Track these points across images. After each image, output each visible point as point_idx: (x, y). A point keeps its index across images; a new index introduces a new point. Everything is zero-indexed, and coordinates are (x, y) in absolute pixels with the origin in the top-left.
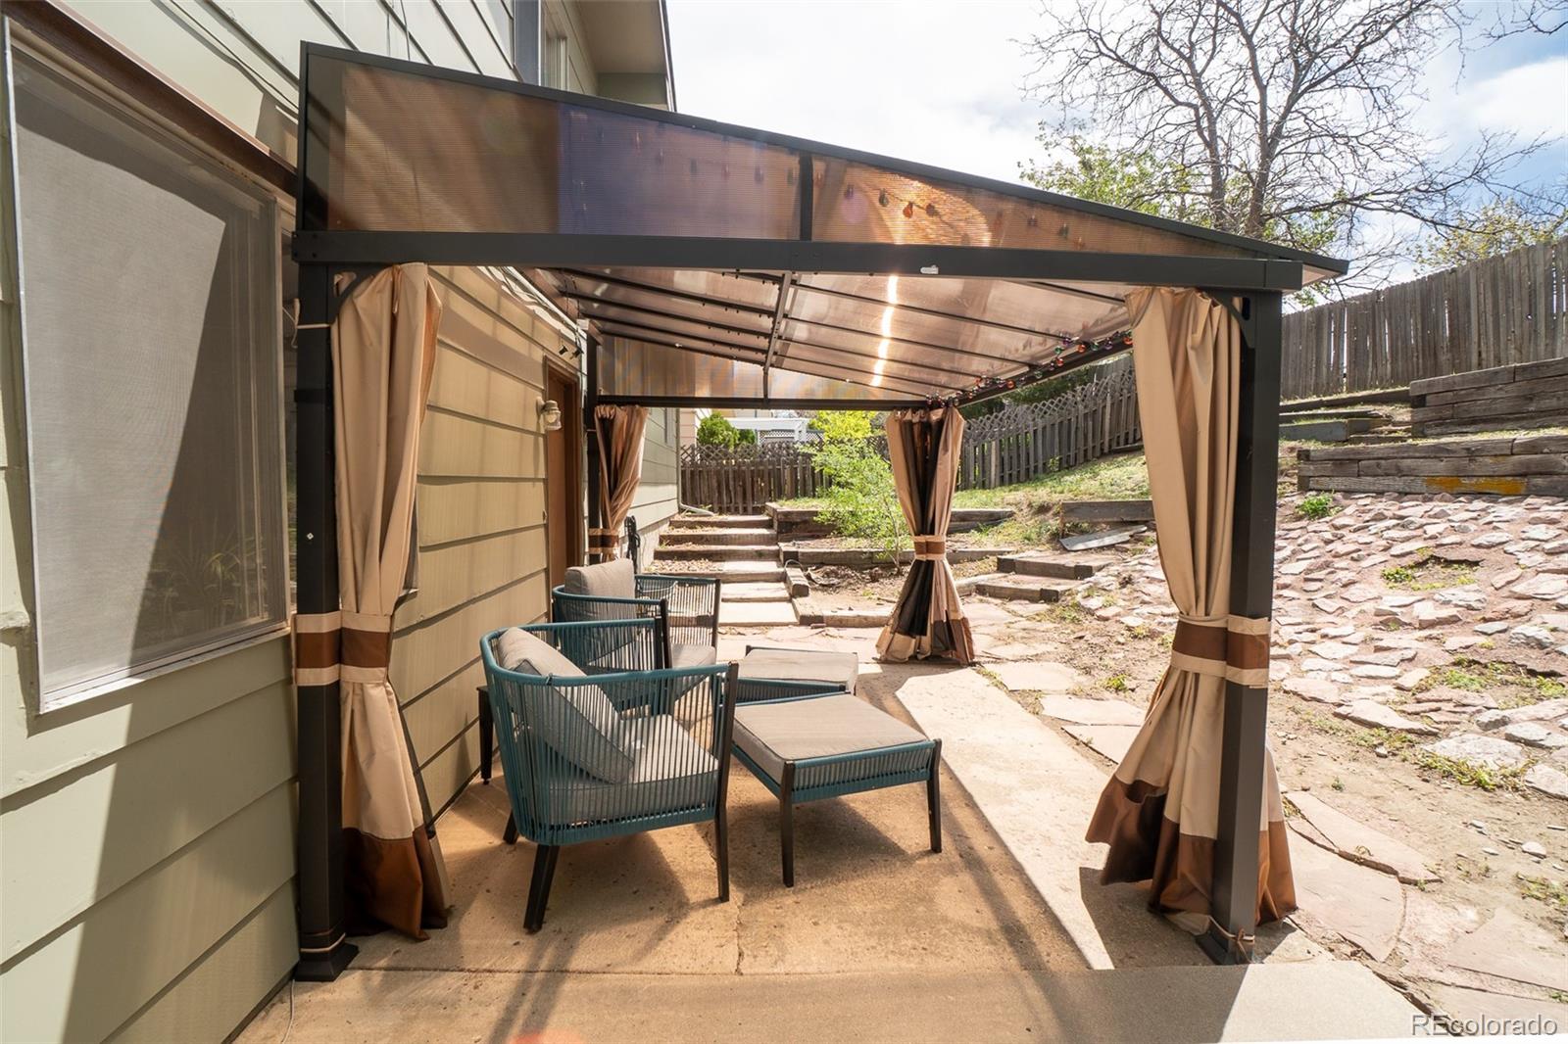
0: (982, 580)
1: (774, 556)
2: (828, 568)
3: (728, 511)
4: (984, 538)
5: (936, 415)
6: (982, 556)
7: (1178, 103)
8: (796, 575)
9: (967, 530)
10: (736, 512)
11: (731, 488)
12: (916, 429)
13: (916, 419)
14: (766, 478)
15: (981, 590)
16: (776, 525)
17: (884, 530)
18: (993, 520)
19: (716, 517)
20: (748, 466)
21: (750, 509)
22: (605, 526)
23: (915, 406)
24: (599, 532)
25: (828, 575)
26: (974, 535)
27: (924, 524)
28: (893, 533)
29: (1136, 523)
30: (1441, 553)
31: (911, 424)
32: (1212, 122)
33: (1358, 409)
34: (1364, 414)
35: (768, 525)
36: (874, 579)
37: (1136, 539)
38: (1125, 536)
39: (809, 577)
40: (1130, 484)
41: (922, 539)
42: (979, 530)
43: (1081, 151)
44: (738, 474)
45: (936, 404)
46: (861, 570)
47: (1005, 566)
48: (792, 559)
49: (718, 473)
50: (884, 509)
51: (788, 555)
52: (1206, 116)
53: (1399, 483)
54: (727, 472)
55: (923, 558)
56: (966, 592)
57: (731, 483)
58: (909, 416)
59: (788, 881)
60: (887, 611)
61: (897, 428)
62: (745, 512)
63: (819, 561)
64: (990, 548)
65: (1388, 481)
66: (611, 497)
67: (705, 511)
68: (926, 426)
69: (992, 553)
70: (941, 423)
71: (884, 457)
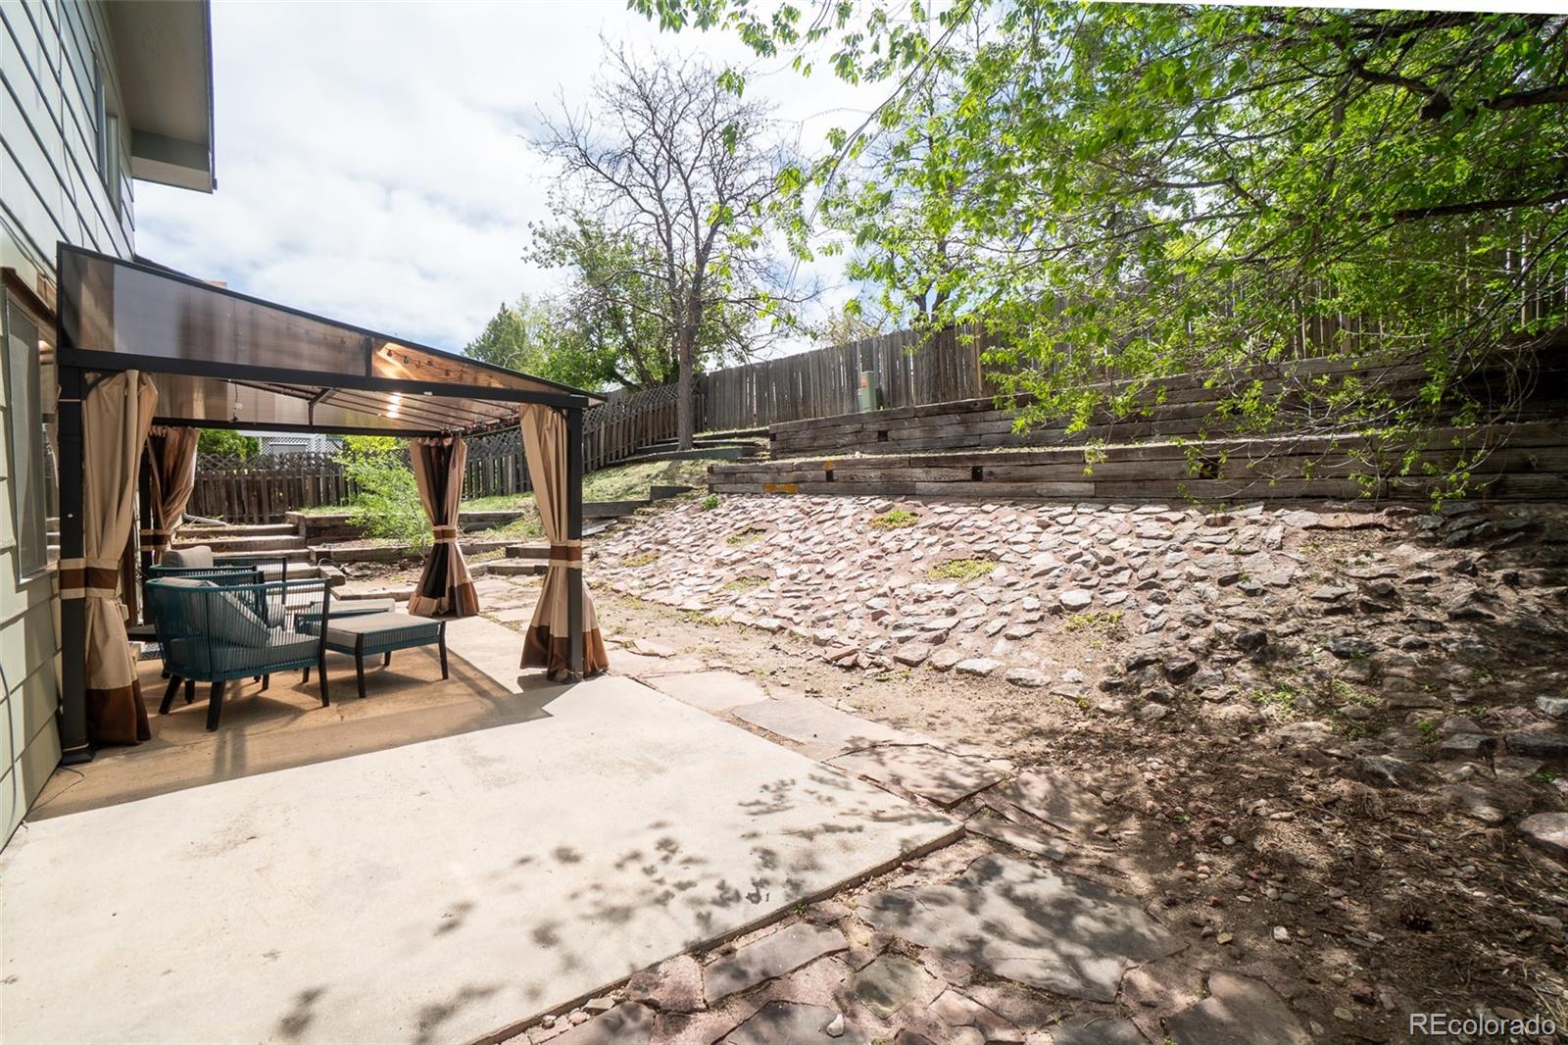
0: (492, 563)
1: (306, 558)
2: (361, 564)
3: (241, 521)
4: (497, 534)
5: (447, 442)
6: (494, 547)
7: (643, 210)
8: (331, 571)
9: (484, 529)
10: (251, 521)
11: (244, 498)
12: (433, 453)
13: (433, 444)
14: (285, 488)
15: (492, 570)
16: (303, 531)
17: (411, 529)
18: (505, 520)
19: (229, 527)
20: (264, 476)
21: (267, 519)
22: (157, 525)
23: (432, 435)
24: (151, 531)
25: (361, 569)
26: (490, 532)
27: (440, 516)
28: (418, 531)
29: (610, 518)
30: (754, 526)
31: (429, 447)
32: (669, 227)
33: (752, 440)
34: (752, 444)
35: (294, 531)
36: (403, 568)
37: (610, 529)
38: (602, 527)
39: (343, 571)
40: (611, 491)
41: (439, 528)
42: (493, 528)
43: (581, 222)
44: (252, 484)
45: (447, 435)
46: (391, 563)
47: (512, 553)
48: (326, 558)
49: (227, 484)
50: (411, 513)
51: (319, 555)
52: (664, 223)
53: (752, 487)
54: (238, 483)
55: (440, 541)
56: (478, 573)
57: (244, 493)
58: (427, 441)
59: (362, 696)
60: (413, 588)
61: (419, 449)
62: (261, 521)
63: (352, 558)
64: (502, 541)
65: (747, 486)
66: (163, 503)
67: (216, 521)
68: (440, 449)
69: (503, 545)
70: (451, 447)
71: (410, 468)
